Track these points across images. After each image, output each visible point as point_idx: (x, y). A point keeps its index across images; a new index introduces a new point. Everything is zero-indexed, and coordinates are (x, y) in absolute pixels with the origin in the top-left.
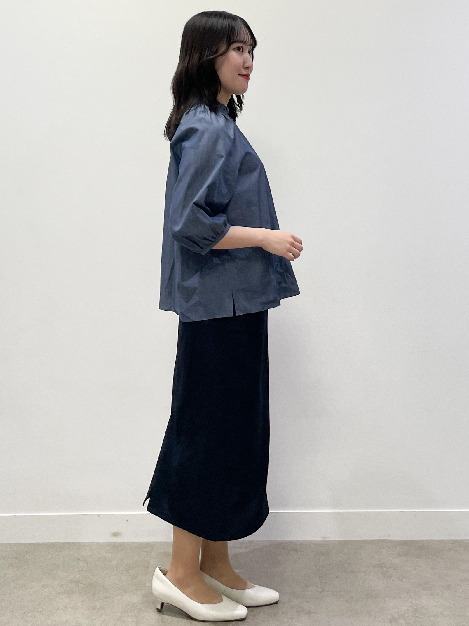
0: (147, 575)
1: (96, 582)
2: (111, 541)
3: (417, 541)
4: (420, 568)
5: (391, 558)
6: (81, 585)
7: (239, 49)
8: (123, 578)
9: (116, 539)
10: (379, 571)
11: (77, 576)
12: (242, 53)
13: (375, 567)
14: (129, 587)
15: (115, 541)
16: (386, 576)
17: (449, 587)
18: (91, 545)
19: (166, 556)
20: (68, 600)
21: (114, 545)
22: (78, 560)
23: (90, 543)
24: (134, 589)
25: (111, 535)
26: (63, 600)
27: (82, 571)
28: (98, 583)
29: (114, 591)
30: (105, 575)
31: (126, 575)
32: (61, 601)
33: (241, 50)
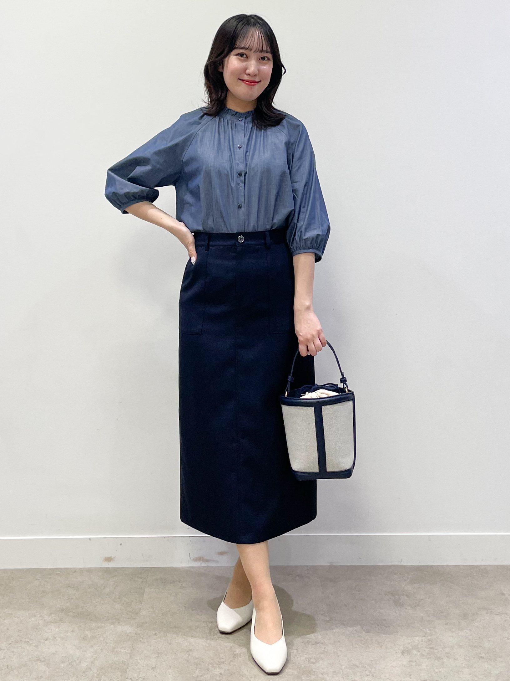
0: (142, 603)
1: (87, 610)
2: (103, 566)
3: (431, 567)
4: (435, 596)
5: (404, 585)
7: (242, 55)
8: (116, 606)
9: (109, 565)
10: (391, 599)
12: (247, 59)
13: (386, 594)
14: (123, 616)
15: (108, 566)
16: (398, 604)
17: (465, 616)
18: (81, 571)
19: (162, 583)
20: (57, 630)
21: (107, 571)
22: (68, 587)
23: (81, 568)
24: (128, 618)
25: (104, 560)
26: (51, 630)
27: (72, 598)
28: (89, 612)
29: (106, 620)
30: (97, 604)
31: (119, 603)
32: (50, 631)
33: (245, 56)
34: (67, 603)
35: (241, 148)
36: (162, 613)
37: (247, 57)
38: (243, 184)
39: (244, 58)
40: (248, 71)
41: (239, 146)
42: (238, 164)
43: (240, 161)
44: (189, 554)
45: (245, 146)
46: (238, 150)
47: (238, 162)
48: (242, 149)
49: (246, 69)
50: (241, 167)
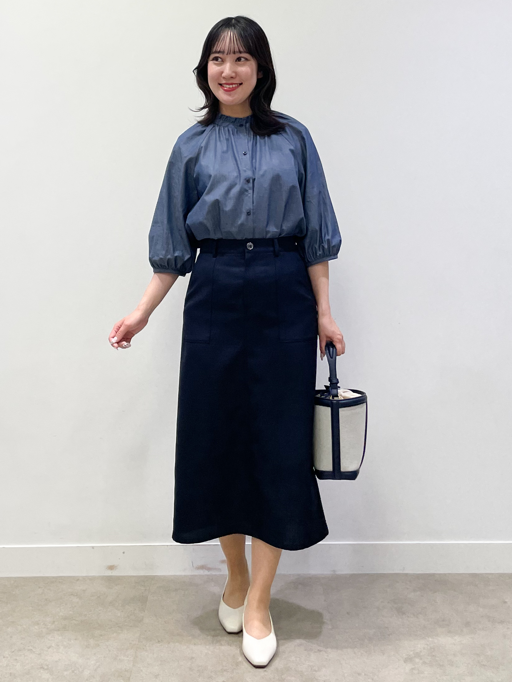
0: (144, 611)
1: (90, 619)
2: (106, 575)
3: (433, 575)
4: (437, 604)
5: (406, 593)
6: (74, 621)
7: (216, 59)
8: (119, 614)
9: (112, 573)
10: (393, 607)
11: (70, 612)
12: (222, 62)
13: (389, 602)
14: (126, 624)
15: (110, 574)
16: (400, 612)
17: (467, 624)
18: (85, 579)
19: (165, 591)
20: (60, 638)
21: (110, 579)
22: (71, 595)
23: (84, 576)
24: (131, 626)
25: (107, 568)
26: (55, 638)
27: (75, 606)
28: (92, 620)
29: (109, 628)
30: (99, 612)
31: (122, 611)
32: (53, 639)
33: (220, 60)
34: (71, 611)
35: (246, 154)
36: (165, 621)
37: (222, 61)
38: (252, 191)
39: (219, 61)
40: (223, 75)
41: (244, 152)
42: (245, 171)
43: (247, 168)
44: (192, 562)
45: (250, 153)
46: (244, 157)
47: (245, 169)
48: (248, 156)
49: (222, 72)
50: (249, 174)
